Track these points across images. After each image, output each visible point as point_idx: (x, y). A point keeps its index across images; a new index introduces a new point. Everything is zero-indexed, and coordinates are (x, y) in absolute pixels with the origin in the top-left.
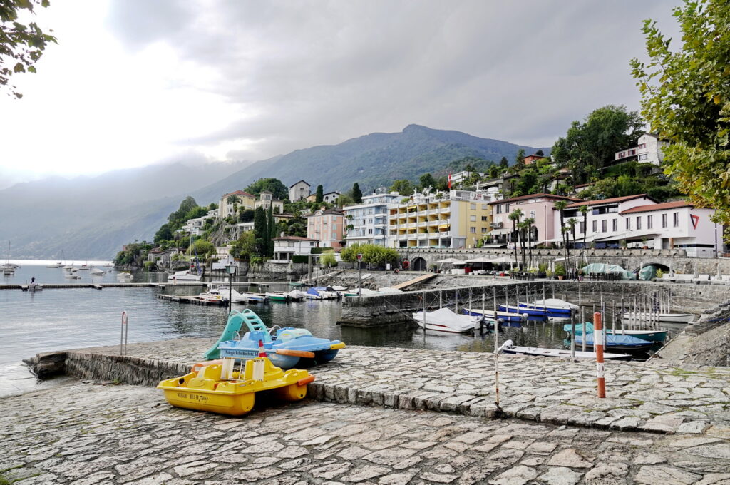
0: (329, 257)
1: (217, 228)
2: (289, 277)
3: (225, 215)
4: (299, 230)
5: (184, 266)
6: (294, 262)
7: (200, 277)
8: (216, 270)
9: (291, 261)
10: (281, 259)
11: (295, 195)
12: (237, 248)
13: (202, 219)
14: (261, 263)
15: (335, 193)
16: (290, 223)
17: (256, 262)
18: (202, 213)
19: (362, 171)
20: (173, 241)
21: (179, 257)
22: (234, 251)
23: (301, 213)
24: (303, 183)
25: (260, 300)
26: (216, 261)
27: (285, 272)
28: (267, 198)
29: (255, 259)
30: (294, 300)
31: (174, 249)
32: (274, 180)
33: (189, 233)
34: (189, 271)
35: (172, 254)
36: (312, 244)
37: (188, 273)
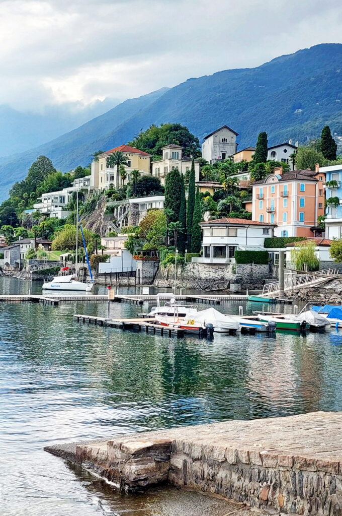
0: (308, 253)
1: (91, 207)
2: (233, 287)
3: (104, 185)
4: (235, 209)
5: (47, 267)
6: (239, 261)
7: (91, 285)
8: (105, 274)
9: (233, 260)
10: (215, 256)
11: (214, 151)
12: (137, 238)
13: (65, 192)
14: (182, 263)
15: (287, 144)
16: (216, 198)
17: (172, 261)
18: (64, 183)
19: (300, 110)
20: (22, 228)
21: (38, 253)
22: (131, 244)
23: (235, 180)
24: (225, 130)
25: (260, 328)
26: (104, 259)
27: (223, 278)
28: (174, 156)
29: (170, 256)
30: (313, 329)
31: (26, 240)
32: (177, 128)
33: (47, 215)
34: (74, 275)
35: (25, 249)
36: (266, 231)
37: (73, 279)
